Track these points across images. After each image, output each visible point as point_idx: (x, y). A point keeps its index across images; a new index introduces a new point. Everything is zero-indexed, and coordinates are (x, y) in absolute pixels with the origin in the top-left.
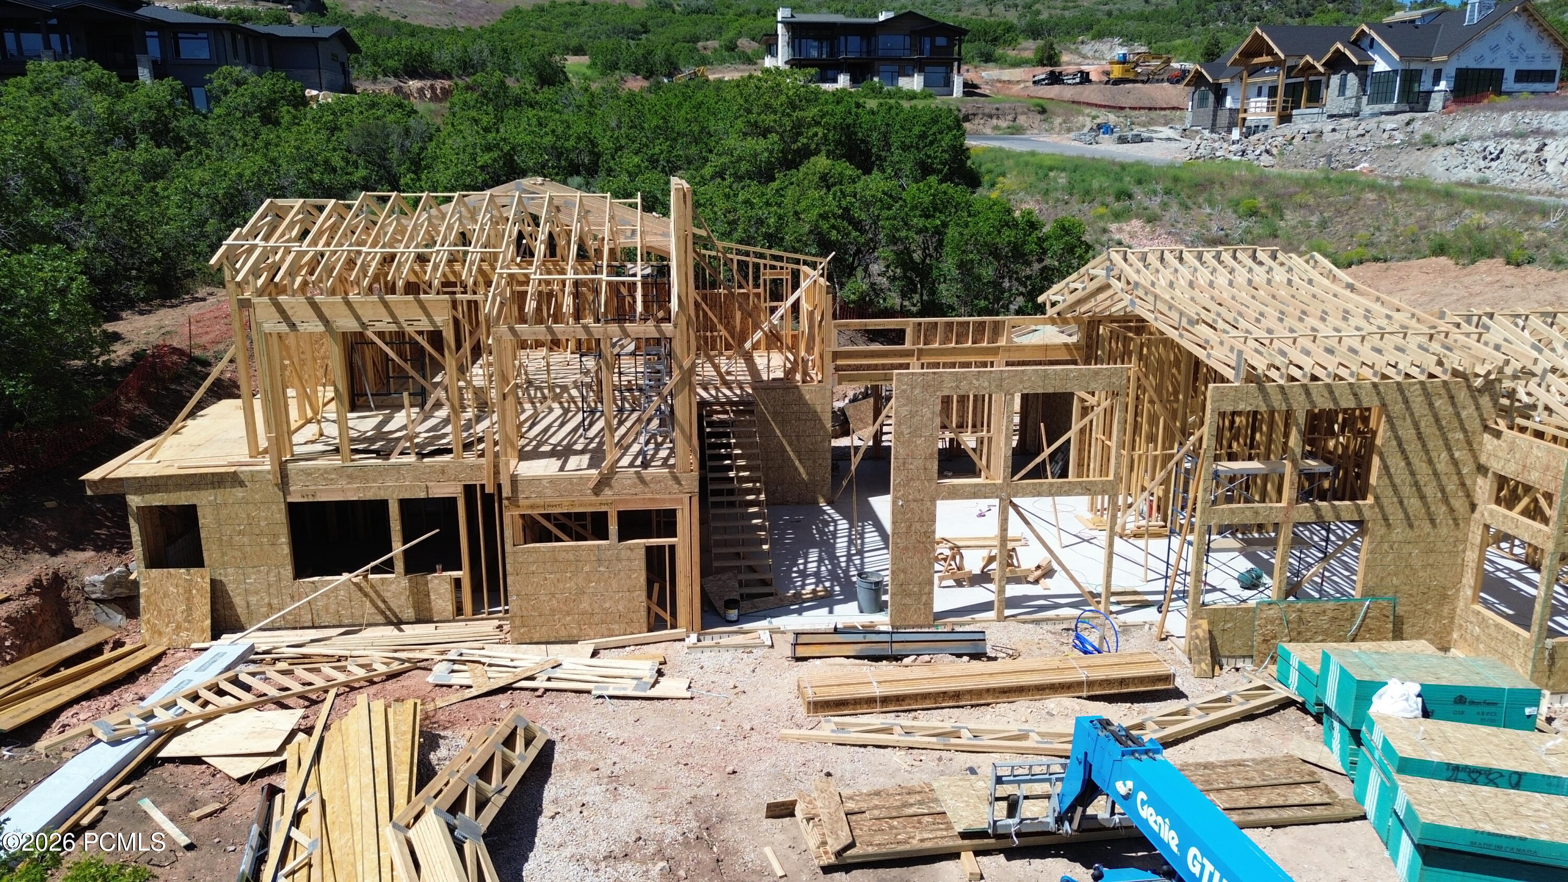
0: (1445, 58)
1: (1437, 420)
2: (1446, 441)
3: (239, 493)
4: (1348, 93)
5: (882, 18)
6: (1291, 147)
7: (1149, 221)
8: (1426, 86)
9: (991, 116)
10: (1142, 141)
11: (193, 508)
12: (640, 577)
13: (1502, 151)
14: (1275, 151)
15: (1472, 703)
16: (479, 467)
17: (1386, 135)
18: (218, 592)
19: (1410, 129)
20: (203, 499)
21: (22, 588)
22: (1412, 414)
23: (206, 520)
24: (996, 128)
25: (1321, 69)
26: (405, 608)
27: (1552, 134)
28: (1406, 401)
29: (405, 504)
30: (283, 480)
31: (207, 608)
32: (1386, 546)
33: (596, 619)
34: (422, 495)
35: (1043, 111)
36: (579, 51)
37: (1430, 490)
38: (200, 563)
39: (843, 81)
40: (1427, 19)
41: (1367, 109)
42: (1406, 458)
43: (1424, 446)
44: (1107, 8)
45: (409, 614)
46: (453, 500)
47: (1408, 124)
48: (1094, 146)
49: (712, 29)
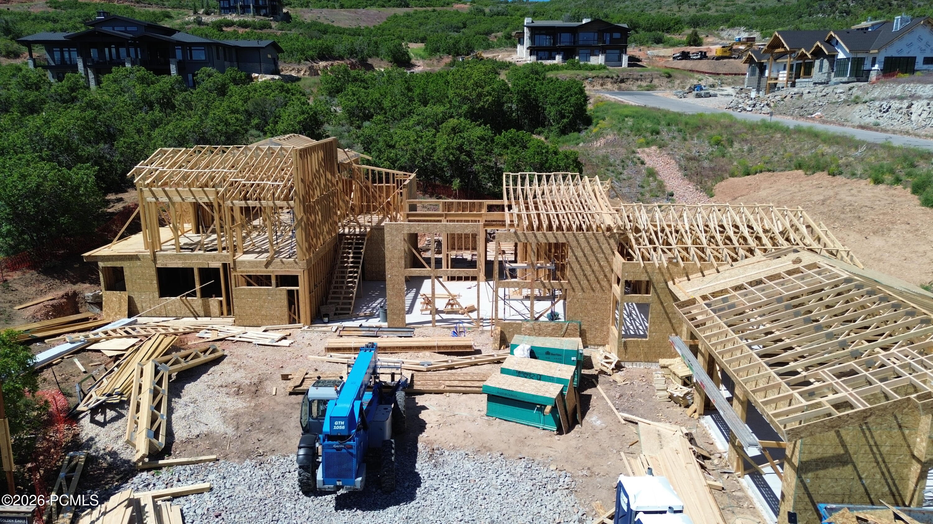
0: (876, 51)
1: (592, 249)
2: (596, 257)
3: (139, 263)
4: (824, 70)
5: (584, 22)
6: (782, 102)
7: (660, 148)
8: (866, 67)
9: (637, 80)
10: (710, 96)
11: (122, 268)
12: (285, 302)
13: (890, 107)
14: (772, 105)
15: (552, 354)
16: (228, 256)
17: (836, 96)
18: (131, 301)
19: (850, 93)
20: (125, 265)
21: (60, 295)
22: (580, 246)
23: (127, 273)
24: (640, 86)
25: (810, 56)
26: (199, 309)
27: (919, 98)
28: (577, 241)
29: (201, 270)
30: (155, 260)
31: (126, 307)
32: (575, 300)
33: (268, 318)
34: (207, 267)
35: (669, 76)
36: (423, 40)
37: (592, 278)
38: (124, 290)
39: (558, 59)
40: (875, 27)
41: (834, 80)
42: (580, 264)
43: (587, 259)
44: (753, 5)
45: (202, 313)
46: (218, 269)
47: (850, 89)
48: (683, 99)
49: (502, 25)
